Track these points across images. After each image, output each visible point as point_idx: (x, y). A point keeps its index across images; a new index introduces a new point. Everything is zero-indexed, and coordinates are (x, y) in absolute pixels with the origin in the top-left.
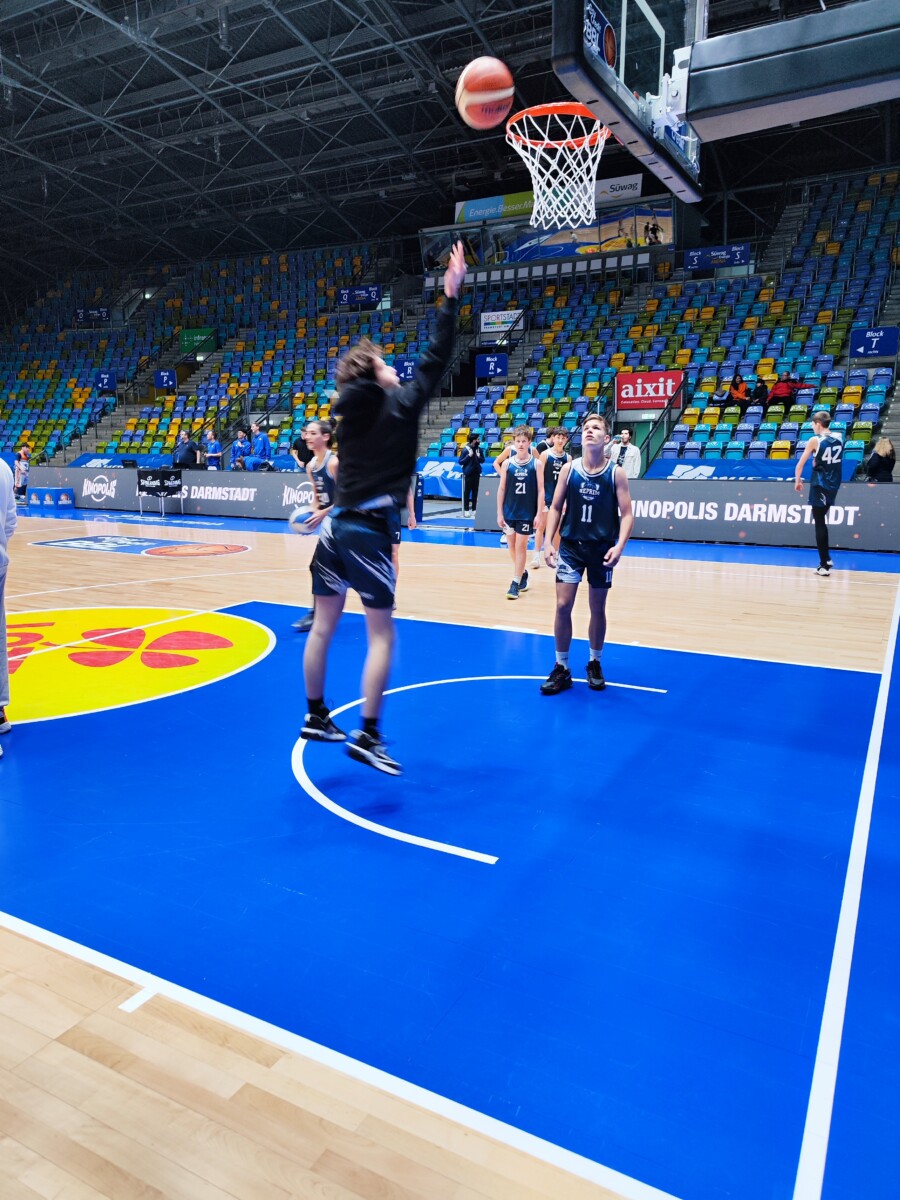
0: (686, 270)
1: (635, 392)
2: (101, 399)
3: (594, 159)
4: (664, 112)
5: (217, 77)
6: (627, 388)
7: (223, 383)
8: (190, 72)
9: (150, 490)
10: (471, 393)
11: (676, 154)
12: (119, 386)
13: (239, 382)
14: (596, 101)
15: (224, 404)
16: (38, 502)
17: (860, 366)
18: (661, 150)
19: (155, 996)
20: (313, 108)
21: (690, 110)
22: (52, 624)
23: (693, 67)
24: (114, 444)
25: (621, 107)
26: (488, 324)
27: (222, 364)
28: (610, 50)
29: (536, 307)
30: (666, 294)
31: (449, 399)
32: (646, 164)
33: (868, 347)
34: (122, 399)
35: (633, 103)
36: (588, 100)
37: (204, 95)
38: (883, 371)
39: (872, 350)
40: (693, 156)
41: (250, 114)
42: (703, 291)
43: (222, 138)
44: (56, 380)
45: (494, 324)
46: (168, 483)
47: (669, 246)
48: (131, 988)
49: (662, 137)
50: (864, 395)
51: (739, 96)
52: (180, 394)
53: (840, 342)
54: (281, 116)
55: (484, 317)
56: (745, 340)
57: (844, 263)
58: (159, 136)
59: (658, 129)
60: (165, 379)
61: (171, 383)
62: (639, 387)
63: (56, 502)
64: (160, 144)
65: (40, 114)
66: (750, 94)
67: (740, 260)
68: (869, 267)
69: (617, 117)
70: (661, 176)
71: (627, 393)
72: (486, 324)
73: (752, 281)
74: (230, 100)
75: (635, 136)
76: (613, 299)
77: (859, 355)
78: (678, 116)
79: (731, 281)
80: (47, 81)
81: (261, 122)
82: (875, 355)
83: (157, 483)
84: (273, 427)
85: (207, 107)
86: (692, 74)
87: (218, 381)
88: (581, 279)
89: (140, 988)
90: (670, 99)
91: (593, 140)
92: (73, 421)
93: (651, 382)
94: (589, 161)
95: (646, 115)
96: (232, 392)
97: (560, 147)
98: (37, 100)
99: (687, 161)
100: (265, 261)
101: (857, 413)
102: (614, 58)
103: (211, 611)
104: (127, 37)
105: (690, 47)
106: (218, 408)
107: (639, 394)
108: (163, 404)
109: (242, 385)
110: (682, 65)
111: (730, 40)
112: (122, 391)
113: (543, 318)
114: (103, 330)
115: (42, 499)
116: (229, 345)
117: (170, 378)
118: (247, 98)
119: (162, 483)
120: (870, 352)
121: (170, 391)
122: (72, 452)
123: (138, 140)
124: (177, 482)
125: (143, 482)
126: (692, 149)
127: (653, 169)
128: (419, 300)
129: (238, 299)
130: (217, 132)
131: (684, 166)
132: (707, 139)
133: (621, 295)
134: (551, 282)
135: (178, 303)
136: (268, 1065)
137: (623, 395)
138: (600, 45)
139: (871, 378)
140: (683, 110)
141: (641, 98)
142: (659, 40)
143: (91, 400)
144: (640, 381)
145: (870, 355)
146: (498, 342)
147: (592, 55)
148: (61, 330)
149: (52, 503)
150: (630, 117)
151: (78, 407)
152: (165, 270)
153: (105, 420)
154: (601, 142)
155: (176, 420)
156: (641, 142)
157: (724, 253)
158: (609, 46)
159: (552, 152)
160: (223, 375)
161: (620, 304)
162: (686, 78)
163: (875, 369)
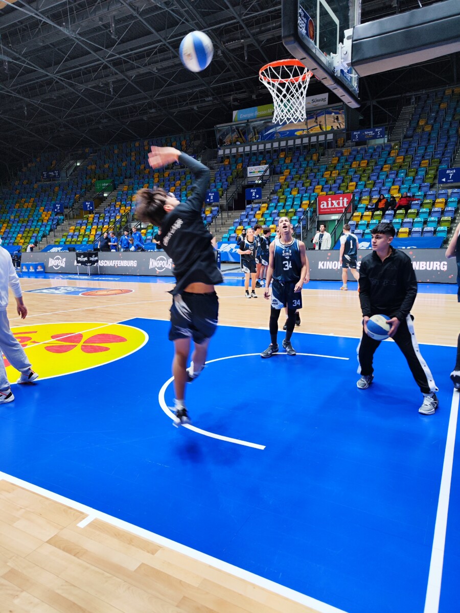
0: (352, 142)
1: (328, 205)
2: (56, 217)
3: (304, 88)
4: (340, 62)
5: (110, 52)
6: (323, 203)
7: (118, 207)
8: (96, 50)
9: (83, 263)
10: (244, 208)
11: (346, 84)
12: (65, 210)
13: (125, 206)
14: (305, 58)
15: (118, 218)
16: (27, 270)
17: (443, 188)
18: (338, 81)
19: (95, 519)
20: (159, 66)
21: (354, 61)
22: (36, 332)
23: (354, 38)
24: (64, 239)
25: (318, 61)
26: (251, 173)
27: (117, 197)
28: (311, 32)
29: (275, 164)
30: (342, 154)
31: (233, 211)
32: (331, 89)
33: (448, 178)
34: (67, 217)
35: (324, 58)
36: (301, 58)
37: (104, 61)
38: (456, 190)
39: (450, 180)
40: (355, 84)
41: (128, 70)
42: (361, 152)
43: (114, 82)
44: (34, 208)
45: (254, 172)
46: (92, 259)
47: (343, 130)
48: (83, 516)
49: (339, 75)
50: (446, 203)
51: (379, 53)
52: (96, 213)
53: (433, 176)
54: (143, 70)
55: (249, 169)
56: (383, 177)
57: (434, 135)
58: (82, 83)
59: (336, 71)
60: (88, 206)
61: (91, 208)
62: (330, 202)
63: (36, 270)
64: (83, 87)
65: (22, 74)
66: (384, 52)
67: (380, 135)
68: (447, 137)
69: (316, 66)
70: (339, 95)
71: (323, 206)
72: (250, 173)
73: (386, 146)
74: (117, 63)
75: (326, 75)
76: (315, 158)
77: (443, 182)
78: (347, 64)
79: (376, 147)
80: (25, 57)
81: (133, 74)
82: (451, 182)
83: (86, 259)
84: (143, 229)
85: (106, 67)
86: (354, 42)
87: (115, 206)
88: (298, 148)
89: (87, 516)
90: (343, 56)
91: (304, 78)
92: (43, 229)
93: (336, 200)
94: (302, 89)
95: (331, 64)
96: (122, 212)
97: (287, 82)
98: (20, 67)
99: (352, 87)
100: (137, 144)
101: (443, 212)
102: (313, 36)
103: (115, 324)
104: (65, 34)
105: (352, 29)
106: (116, 220)
107: (330, 206)
108: (88, 219)
109: (127, 208)
110: (348, 38)
111: (373, 24)
112: (66, 213)
113: (279, 169)
114: (56, 182)
115: (28, 269)
116: (120, 188)
117: (90, 206)
118: (126, 62)
119: (88, 259)
120: (449, 181)
121: (91, 212)
122: (42, 244)
123: (71, 85)
124: (96, 258)
125: (79, 259)
126: (355, 81)
127: (335, 91)
128: (216, 162)
129: (124, 164)
130: (111, 80)
131: (351, 89)
132: (362, 75)
133: (319, 156)
134: (283, 150)
135: (93, 167)
136: (153, 554)
137: (322, 207)
138: (306, 29)
139: (449, 194)
140: (349, 61)
141: (328, 55)
142: (337, 25)
143: (52, 218)
144: (330, 199)
145: (449, 183)
146: (256, 182)
147: (302, 35)
148: (36, 183)
149: (33, 271)
150: (323, 65)
151: (45, 222)
152: (87, 150)
153: (59, 228)
154: (308, 79)
155: (95, 227)
156: (329, 78)
157: (371, 132)
158: (311, 29)
159: (283, 85)
160: (117, 203)
161: (318, 160)
162: (351, 45)
163: (451, 190)
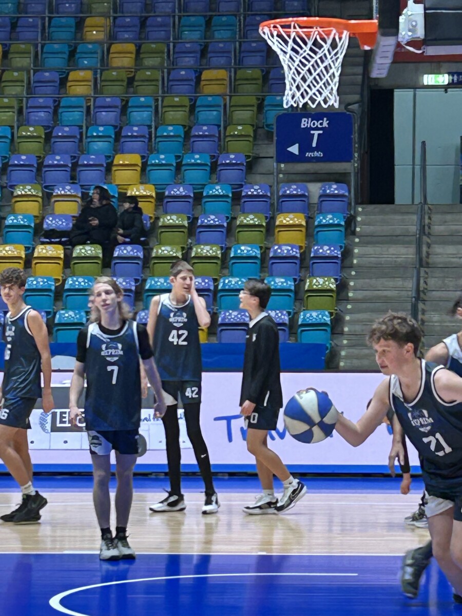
17: (294, 178)
33: (305, 145)
38: (334, 189)
39: (313, 150)
50: (311, 231)
53: (250, 131)
77: (291, 158)
82: (317, 160)
101: (306, 262)
120: (308, 154)
139: (315, 199)
145: (310, 160)
163: (319, 185)
